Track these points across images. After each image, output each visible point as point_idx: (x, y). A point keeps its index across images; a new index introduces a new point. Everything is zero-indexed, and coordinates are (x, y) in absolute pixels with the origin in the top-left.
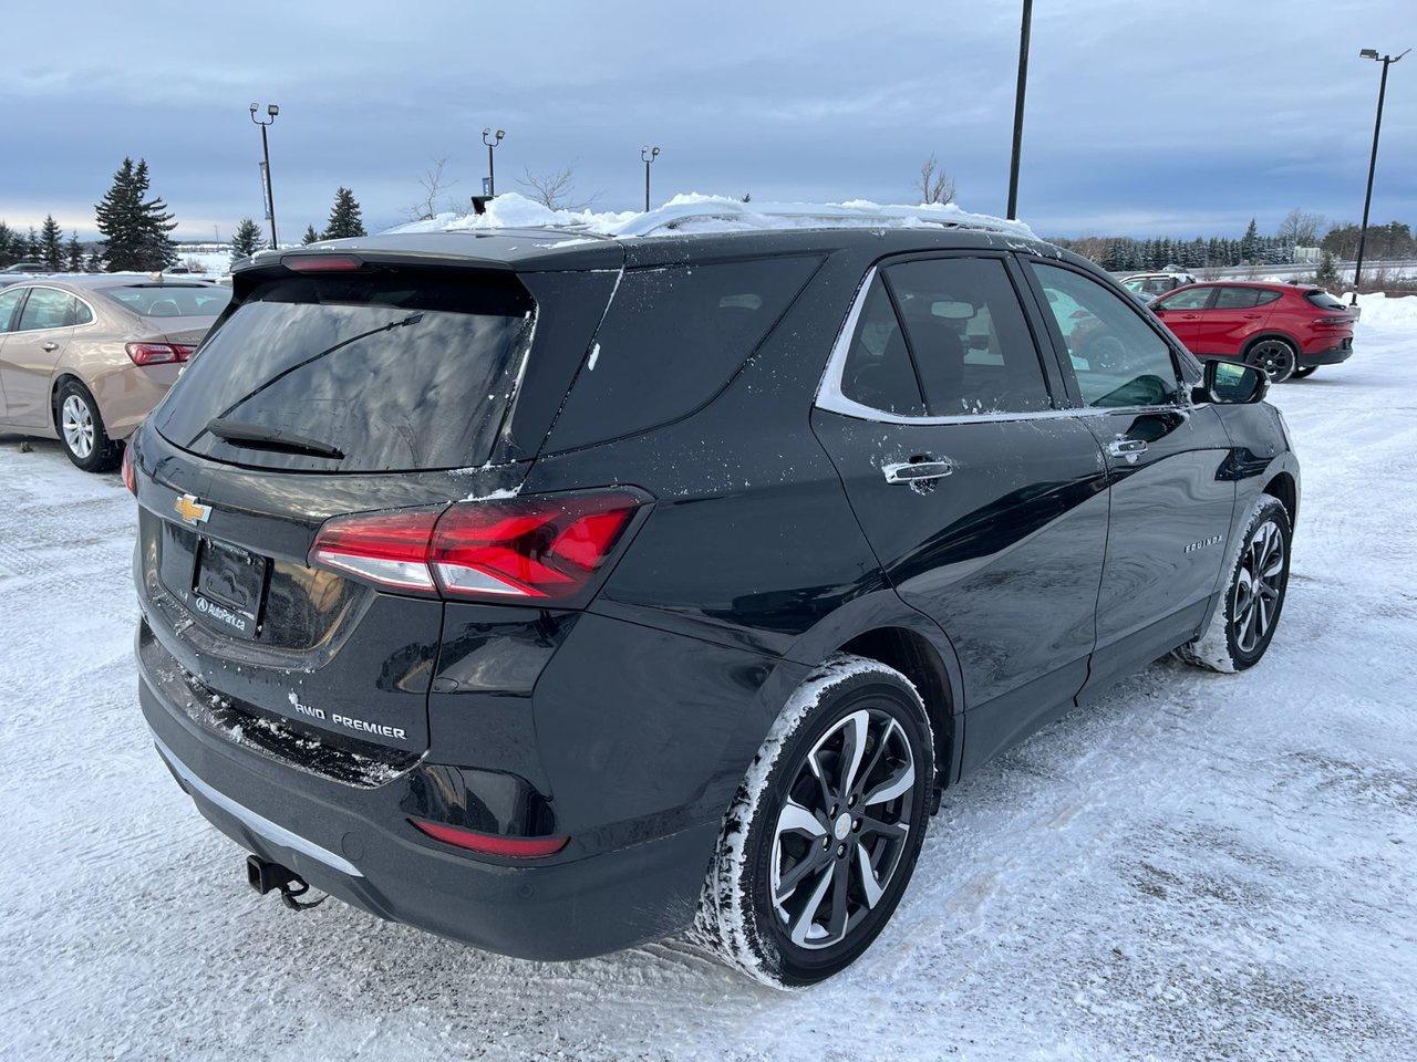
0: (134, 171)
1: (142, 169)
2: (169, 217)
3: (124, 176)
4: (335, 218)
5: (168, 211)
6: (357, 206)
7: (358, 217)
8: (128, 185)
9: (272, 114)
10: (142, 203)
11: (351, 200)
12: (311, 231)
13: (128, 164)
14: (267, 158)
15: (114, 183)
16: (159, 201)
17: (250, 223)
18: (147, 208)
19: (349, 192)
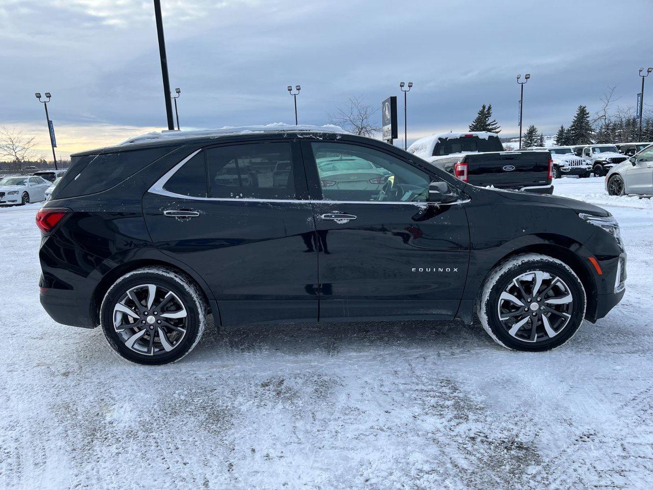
0: (486, 109)
1: (490, 108)
2: (498, 128)
3: (482, 113)
4: (575, 120)
5: (498, 125)
6: (588, 114)
7: (588, 119)
8: (483, 116)
9: (526, 78)
10: (487, 123)
11: (585, 111)
12: (562, 128)
13: (484, 107)
14: (522, 98)
15: (477, 115)
16: (494, 121)
17: (533, 127)
18: (489, 125)
19: (585, 107)
